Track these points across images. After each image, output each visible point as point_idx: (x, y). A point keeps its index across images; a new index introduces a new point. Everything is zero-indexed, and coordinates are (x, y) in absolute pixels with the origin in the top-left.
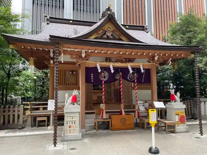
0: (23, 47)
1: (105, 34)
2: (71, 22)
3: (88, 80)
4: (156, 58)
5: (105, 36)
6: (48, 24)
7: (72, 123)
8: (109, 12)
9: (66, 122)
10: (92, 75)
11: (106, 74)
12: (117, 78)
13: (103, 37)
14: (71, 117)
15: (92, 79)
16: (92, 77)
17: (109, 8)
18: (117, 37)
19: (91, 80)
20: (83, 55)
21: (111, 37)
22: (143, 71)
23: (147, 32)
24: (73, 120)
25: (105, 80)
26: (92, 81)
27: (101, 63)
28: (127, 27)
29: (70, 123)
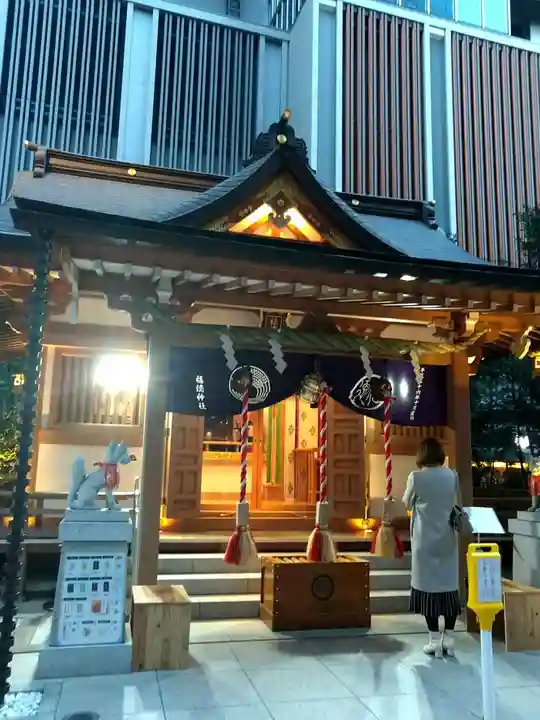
2: (132, 172)
4: (470, 324)
6: (38, 176)
7: (95, 587)
8: (282, 139)
9: (66, 584)
10: (200, 379)
11: (261, 380)
14: (90, 562)
15: (201, 397)
16: (200, 388)
17: (284, 121)
19: (197, 401)
20: (164, 296)
21: (289, 235)
23: (435, 227)
24: (101, 573)
26: (202, 406)
28: (356, 202)
29: (83, 589)
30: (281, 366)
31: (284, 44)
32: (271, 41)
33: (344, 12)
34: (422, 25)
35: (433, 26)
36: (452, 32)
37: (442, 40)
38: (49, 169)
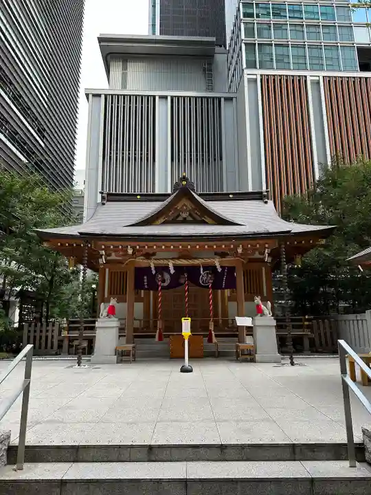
0: (59, 244)
1: (179, 215)
3: (138, 285)
4: (240, 251)
5: (180, 219)
6: (104, 204)
8: (184, 183)
10: (145, 277)
11: (167, 276)
12: (182, 281)
13: (178, 219)
15: (146, 284)
16: (146, 281)
18: (199, 219)
19: (144, 285)
20: (130, 251)
21: (190, 219)
22: (220, 270)
23: (266, 203)
25: (166, 284)
26: (146, 287)
27: (156, 262)
28: (231, 196)
30: (172, 271)
31: (234, 99)
32: (227, 99)
33: (261, 80)
34: (306, 77)
35: (311, 75)
36: (323, 77)
37: (318, 83)
38: (108, 201)
